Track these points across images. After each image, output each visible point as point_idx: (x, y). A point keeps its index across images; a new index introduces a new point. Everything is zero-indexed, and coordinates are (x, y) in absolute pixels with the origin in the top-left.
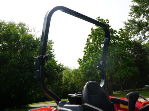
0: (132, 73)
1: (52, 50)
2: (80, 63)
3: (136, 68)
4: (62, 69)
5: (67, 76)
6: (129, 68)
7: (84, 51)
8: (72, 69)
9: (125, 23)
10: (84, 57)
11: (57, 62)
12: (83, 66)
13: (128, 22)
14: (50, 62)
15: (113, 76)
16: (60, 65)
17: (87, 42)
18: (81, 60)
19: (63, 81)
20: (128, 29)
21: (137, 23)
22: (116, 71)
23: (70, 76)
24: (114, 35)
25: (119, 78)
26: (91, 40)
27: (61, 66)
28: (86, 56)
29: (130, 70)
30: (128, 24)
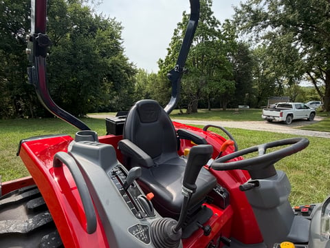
0: (227, 88)
1: (120, 39)
2: (160, 66)
3: (233, 83)
4: (134, 72)
5: (141, 82)
6: (224, 81)
7: (168, 49)
8: (150, 73)
9: (236, 9)
10: (167, 57)
11: (127, 59)
12: (164, 72)
13: (240, 8)
14: (116, 58)
15: (202, 90)
16: (132, 64)
17: (175, 34)
18: (162, 61)
19: (136, 88)
20: (237, 21)
21: (252, 11)
22: (206, 83)
23: (146, 82)
24: (216, 28)
25: (209, 93)
26: (181, 31)
27: (132, 67)
28: (170, 56)
29: (225, 85)
30: (240, 12)
